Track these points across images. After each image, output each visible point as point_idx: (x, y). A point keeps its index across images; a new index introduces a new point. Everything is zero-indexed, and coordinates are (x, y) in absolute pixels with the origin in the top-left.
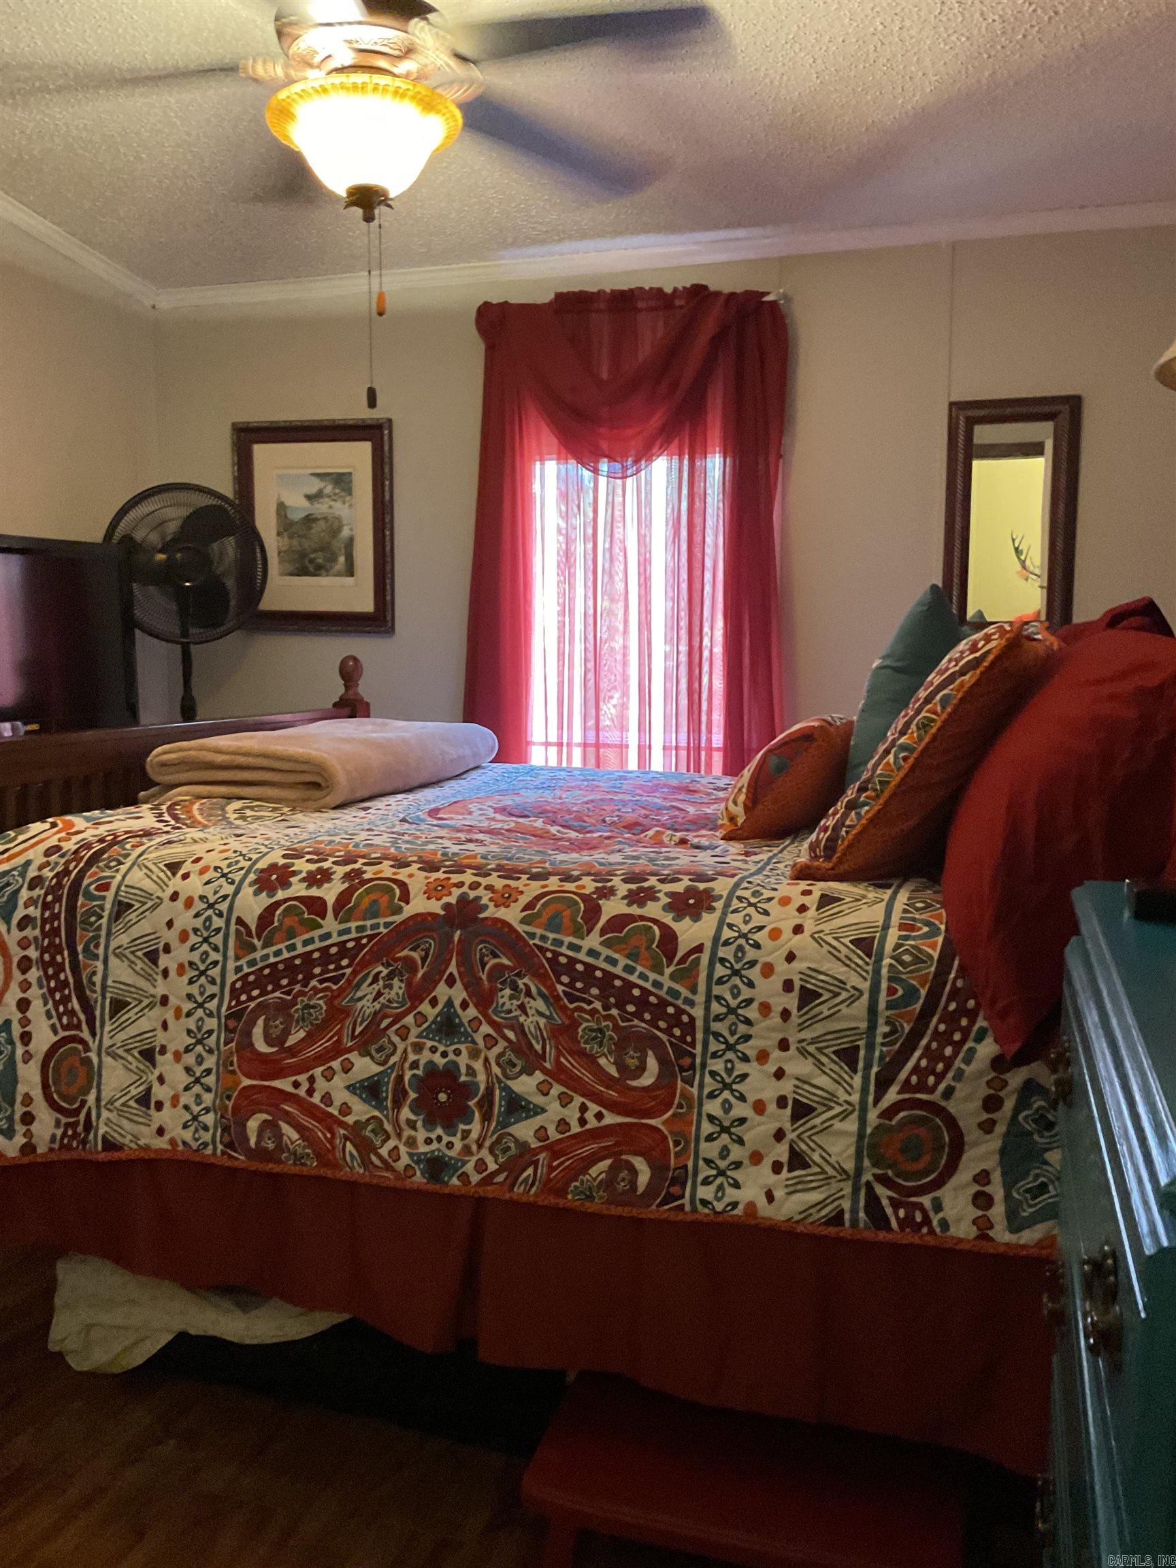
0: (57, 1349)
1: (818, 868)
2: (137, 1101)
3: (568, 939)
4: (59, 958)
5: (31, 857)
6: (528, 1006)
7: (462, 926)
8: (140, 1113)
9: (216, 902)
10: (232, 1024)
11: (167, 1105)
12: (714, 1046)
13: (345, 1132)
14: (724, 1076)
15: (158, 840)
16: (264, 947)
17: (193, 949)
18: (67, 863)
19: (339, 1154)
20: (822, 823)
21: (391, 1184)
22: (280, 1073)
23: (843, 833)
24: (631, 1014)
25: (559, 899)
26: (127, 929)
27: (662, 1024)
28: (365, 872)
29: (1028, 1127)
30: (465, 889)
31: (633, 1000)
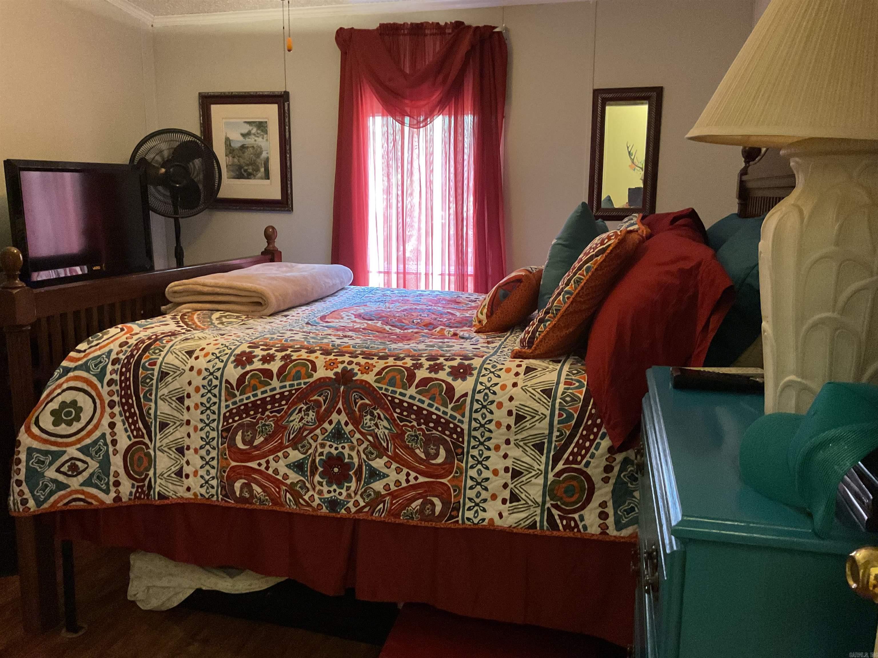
0: (132, 599)
1: (525, 353)
2: (175, 474)
3: (399, 390)
4: (130, 401)
5: (112, 348)
6: (379, 424)
7: (345, 384)
8: (177, 480)
9: (214, 372)
10: (225, 434)
11: (191, 476)
12: (473, 443)
13: (286, 488)
14: (478, 457)
15: (180, 338)
16: (240, 395)
17: (202, 396)
18: (132, 351)
19: (283, 499)
20: (527, 329)
21: (311, 513)
22: (252, 459)
23: (537, 335)
24: (431, 427)
25: (395, 369)
26: (166, 385)
27: (447, 433)
28: (292, 356)
29: (625, 480)
30: (345, 364)
31: (433, 421)
